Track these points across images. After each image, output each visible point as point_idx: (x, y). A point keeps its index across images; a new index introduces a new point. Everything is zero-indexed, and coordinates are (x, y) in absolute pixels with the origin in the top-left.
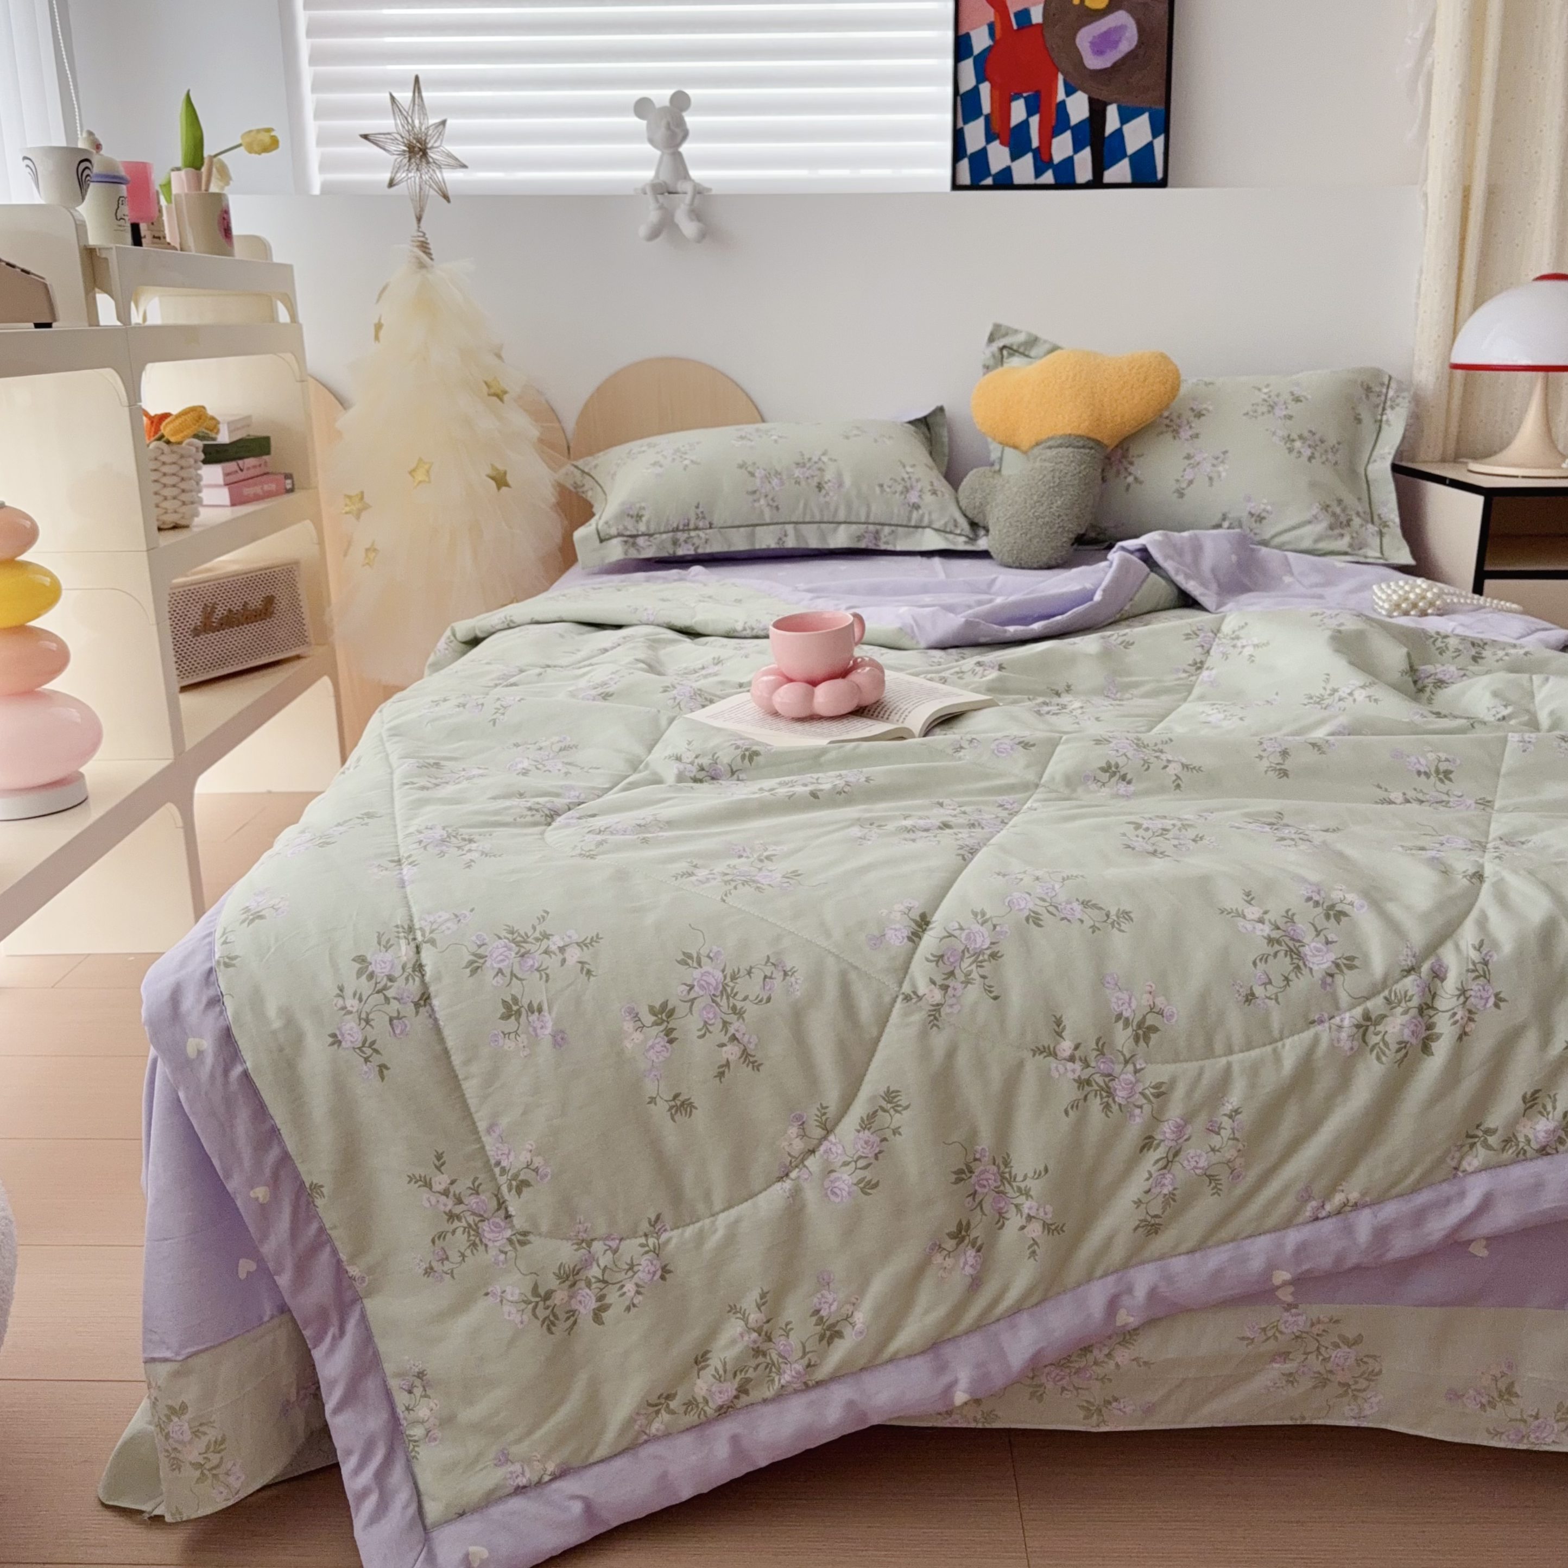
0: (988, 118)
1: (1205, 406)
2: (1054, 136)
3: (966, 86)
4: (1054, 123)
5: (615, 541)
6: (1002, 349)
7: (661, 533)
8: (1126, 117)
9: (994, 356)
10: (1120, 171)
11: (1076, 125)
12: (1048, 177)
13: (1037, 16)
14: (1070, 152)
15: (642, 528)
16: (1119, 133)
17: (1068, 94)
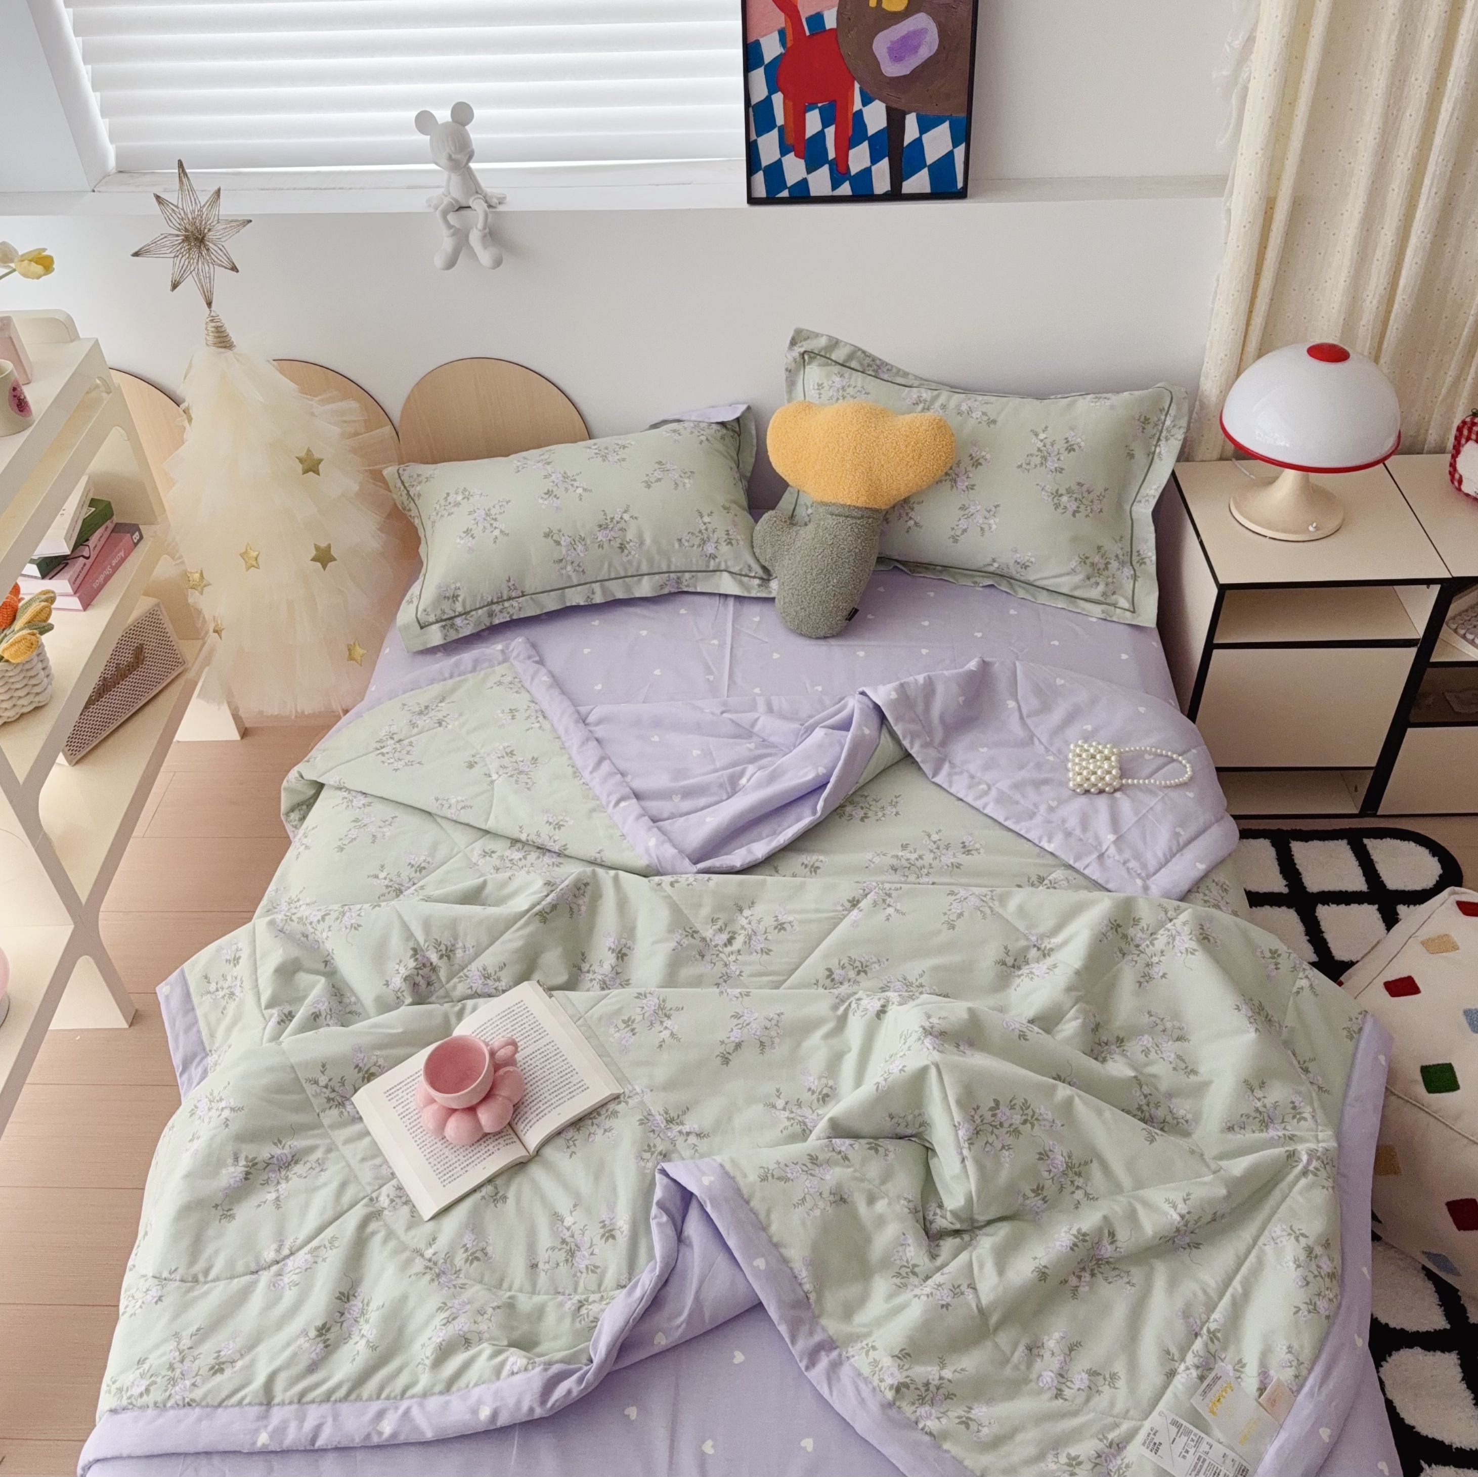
0: (781, 130)
1: (983, 453)
2: (850, 147)
3: (757, 98)
4: (850, 134)
5: (435, 627)
6: (802, 355)
7: (476, 609)
8: (925, 126)
9: (795, 360)
10: (919, 182)
11: (873, 135)
12: (845, 189)
13: (830, 22)
14: (867, 163)
15: (459, 608)
16: (918, 143)
17: (865, 103)
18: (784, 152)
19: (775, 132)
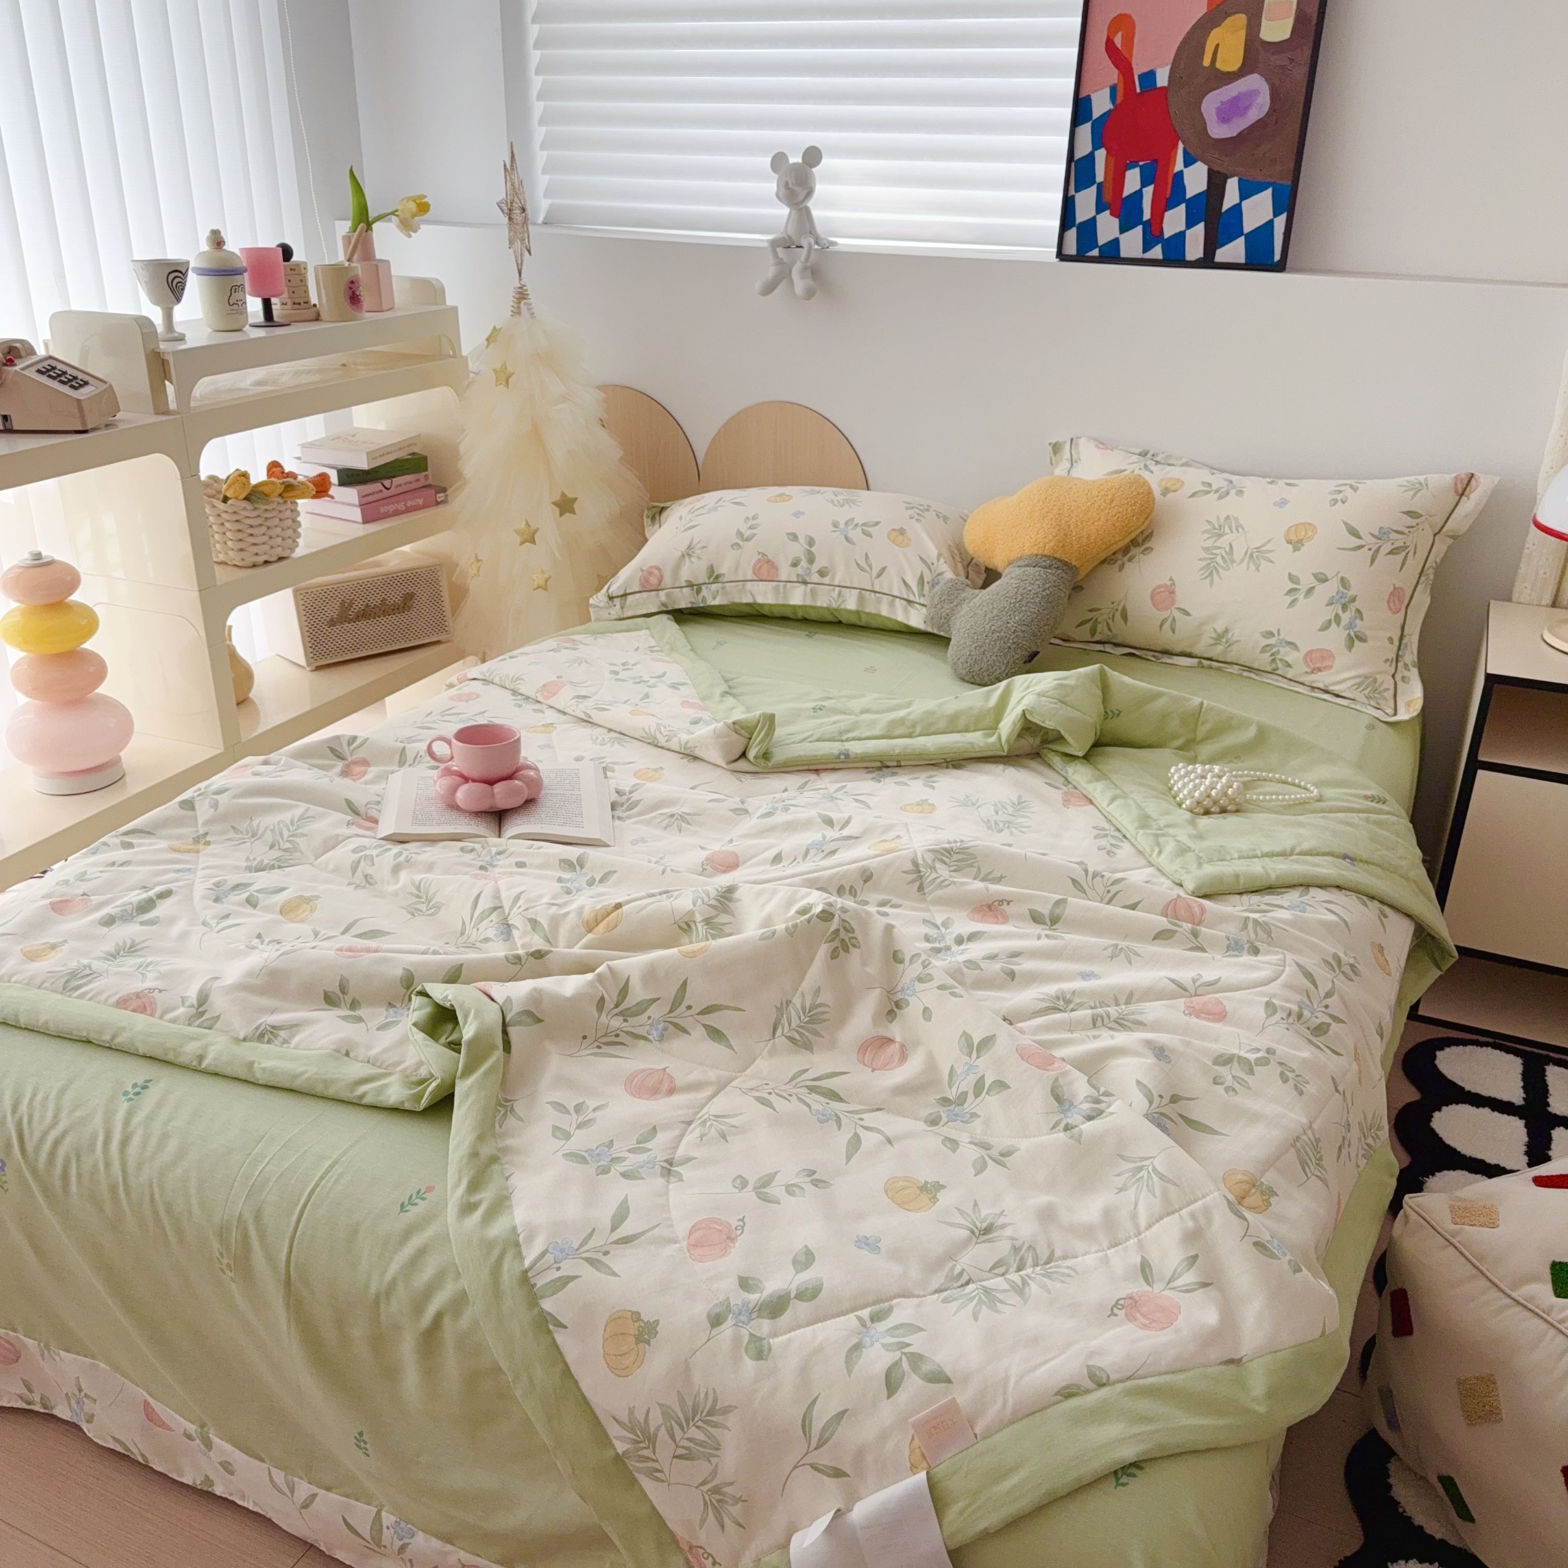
2: (1166, 210)
3: (1081, 152)
4: (1168, 195)
8: (1246, 191)
10: (1234, 250)
11: (1190, 199)
12: (1157, 252)
14: (1182, 227)
17: (1187, 164)
18: (1099, 210)
19: (1094, 188)
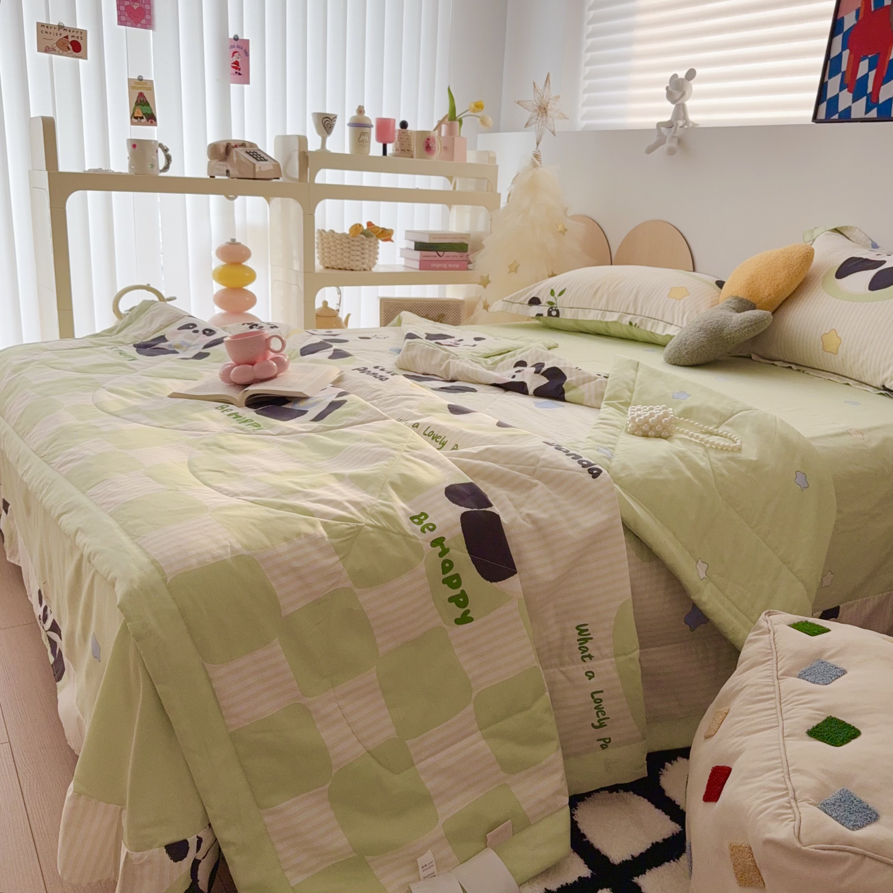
0: (843, 74)
2: (882, 85)
3: (834, 54)
4: (885, 74)
12: (874, 113)
14: (891, 95)
18: (841, 89)
19: (839, 76)
